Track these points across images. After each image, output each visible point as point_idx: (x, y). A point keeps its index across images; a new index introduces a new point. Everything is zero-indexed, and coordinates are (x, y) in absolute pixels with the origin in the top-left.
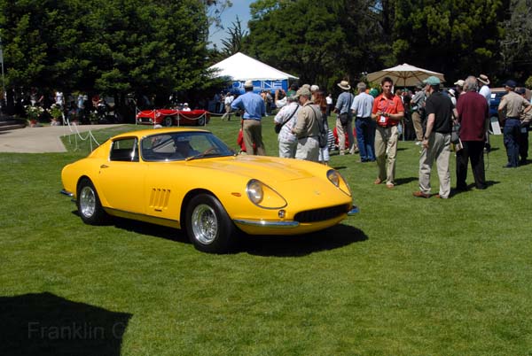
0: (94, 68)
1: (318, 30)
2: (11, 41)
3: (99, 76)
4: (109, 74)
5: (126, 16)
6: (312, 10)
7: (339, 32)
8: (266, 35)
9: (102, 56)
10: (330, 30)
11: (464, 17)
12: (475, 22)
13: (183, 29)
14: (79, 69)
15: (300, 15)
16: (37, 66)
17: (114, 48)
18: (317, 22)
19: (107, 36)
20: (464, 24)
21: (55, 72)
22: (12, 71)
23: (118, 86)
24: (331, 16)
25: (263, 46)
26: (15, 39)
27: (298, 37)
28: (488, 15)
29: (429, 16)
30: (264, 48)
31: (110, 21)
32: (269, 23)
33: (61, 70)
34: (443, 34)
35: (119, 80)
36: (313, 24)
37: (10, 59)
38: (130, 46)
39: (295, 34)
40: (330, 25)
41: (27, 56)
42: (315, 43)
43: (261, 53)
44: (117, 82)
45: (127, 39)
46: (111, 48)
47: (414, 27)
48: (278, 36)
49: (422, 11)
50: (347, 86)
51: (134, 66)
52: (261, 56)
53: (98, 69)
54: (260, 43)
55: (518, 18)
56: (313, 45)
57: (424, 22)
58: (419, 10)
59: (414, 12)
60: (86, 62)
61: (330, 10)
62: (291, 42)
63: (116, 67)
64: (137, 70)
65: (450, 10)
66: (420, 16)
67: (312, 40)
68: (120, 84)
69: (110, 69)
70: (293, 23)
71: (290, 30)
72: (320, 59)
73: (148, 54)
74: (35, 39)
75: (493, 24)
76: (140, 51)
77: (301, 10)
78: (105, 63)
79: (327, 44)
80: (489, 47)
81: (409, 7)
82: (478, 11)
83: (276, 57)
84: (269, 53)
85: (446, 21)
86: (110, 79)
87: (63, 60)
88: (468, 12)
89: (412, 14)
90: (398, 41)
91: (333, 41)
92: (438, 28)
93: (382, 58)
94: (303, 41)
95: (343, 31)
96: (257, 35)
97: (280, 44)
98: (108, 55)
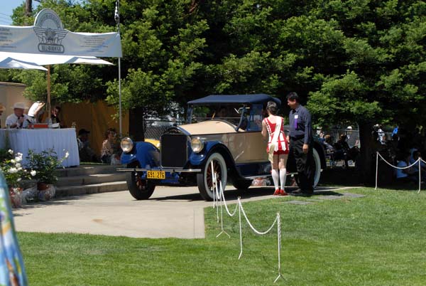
0: (308, 70)
2: (139, 16)
3: (317, 86)
4: (336, 82)
9: (326, 46)
14: (273, 70)
16: (187, 64)
17: (350, 28)
21: (222, 79)
22: (137, 75)
23: (354, 107)
26: (146, 12)
33: (235, 73)
35: (357, 95)
37: (136, 51)
38: (383, 24)
41: (167, 44)
44: (352, 99)
45: (379, 10)
46: (343, 30)
51: (389, 67)
53: (315, 71)
60: (291, 57)
63: (352, 68)
64: (395, 76)
68: (358, 104)
69: (341, 71)
74: (186, 11)
76: (404, 35)
78: (332, 60)
86: (340, 93)
87: (240, 54)
98: (336, 43)
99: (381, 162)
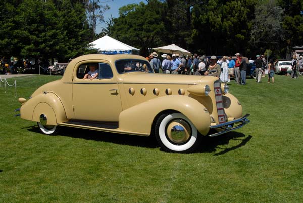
0: (21, 44)
1: (150, 23)
3: (23, 48)
4: (28, 47)
5: (37, 16)
6: (148, 13)
7: (162, 25)
8: (122, 26)
9: (25, 38)
10: (157, 24)
11: (229, 17)
12: (235, 20)
13: (73, 22)
14: (12, 44)
15: (141, 15)
17: (31, 33)
18: (150, 19)
19: (28, 26)
20: (229, 21)
23: (33, 54)
24: (157, 16)
25: (120, 32)
27: (139, 27)
28: (242, 17)
29: (210, 16)
30: (121, 33)
31: (29, 18)
32: (124, 19)
34: (218, 26)
35: (34, 50)
36: (147, 20)
38: (41, 32)
39: (138, 26)
40: (156, 21)
42: (148, 31)
43: (120, 36)
44: (32, 52)
47: (202, 23)
48: (128, 27)
49: (207, 14)
50: (156, 55)
51: (42, 43)
52: (119, 37)
53: (23, 44)
54: (119, 30)
55: (261, 18)
56: (147, 32)
57: (207, 20)
58: (204, 13)
59: (202, 14)
60: (16, 41)
61: (158, 13)
62: (135, 30)
63: (32, 43)
64: (44, 45)
65: (222, 13)
66: (205, 17)
67: (147, 29)
69: (29, 44)
70: (137, 20)
71: (135, 23)
72: (152, 39)
73: (50, 37)
75: (245, 21)
76: (46, 35)
77: (142, 13)
78: (27, 41)
79: (155, 31)
80: (243, 34)
81: (200, 12)
82: (237, 15)
83: (127, 38)
84: (123, 36)
85: (219, 19)
86: (29, 50)
87: (2, 40)
88: (232, 15)
89: (201, 16)
90: (194, 30)
91: (158, 30)
92: (215, 23)
93: (185, 39)
94: (142, 30)
95: (164, 24)
96: (118, 25)
97: (129, 31)
98: (28, 37)
99: (41, 68)
